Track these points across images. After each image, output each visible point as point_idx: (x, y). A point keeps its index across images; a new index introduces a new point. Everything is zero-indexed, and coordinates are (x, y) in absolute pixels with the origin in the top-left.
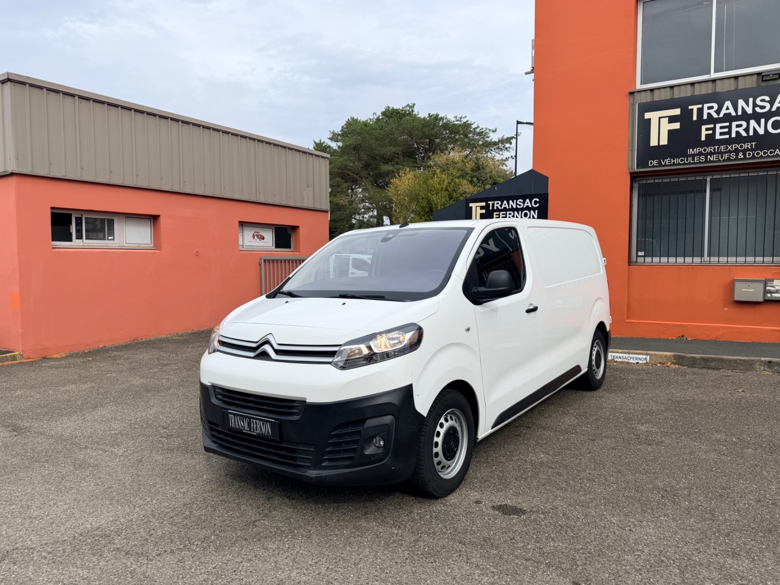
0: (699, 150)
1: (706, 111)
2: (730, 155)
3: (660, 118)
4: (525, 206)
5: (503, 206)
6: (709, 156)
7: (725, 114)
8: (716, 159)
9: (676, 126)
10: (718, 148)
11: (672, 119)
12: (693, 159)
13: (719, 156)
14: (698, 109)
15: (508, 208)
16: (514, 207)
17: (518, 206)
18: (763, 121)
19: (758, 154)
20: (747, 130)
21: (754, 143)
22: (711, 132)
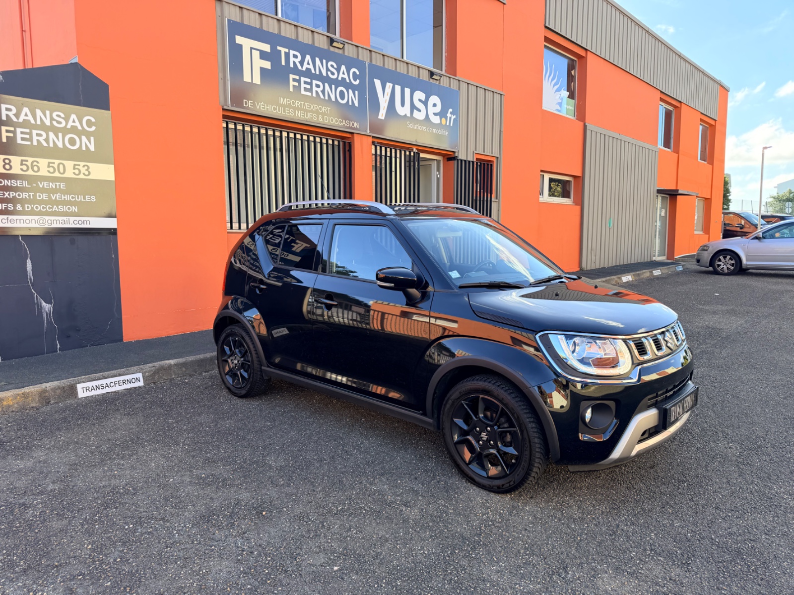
0: (289, 101)
1: (292, 59)
2: (312, 115)
3: (251, 48)
4: (69, 126)
5: (22, 118)
6: (297, 112)
7: (307, 68)
8: (302, 116)
9: (267, 65)
10: (304, 104)
11: (263, 55)
12: (284, 112)
13: (304, 113)
14: (285, 52)
15: (33, 122)
16: (48, 122)
17: (55, 123)
18: (333, 87)
19: (332, 120)
20: (323, 92)
21: (329, 108)
22: (296, 84)
